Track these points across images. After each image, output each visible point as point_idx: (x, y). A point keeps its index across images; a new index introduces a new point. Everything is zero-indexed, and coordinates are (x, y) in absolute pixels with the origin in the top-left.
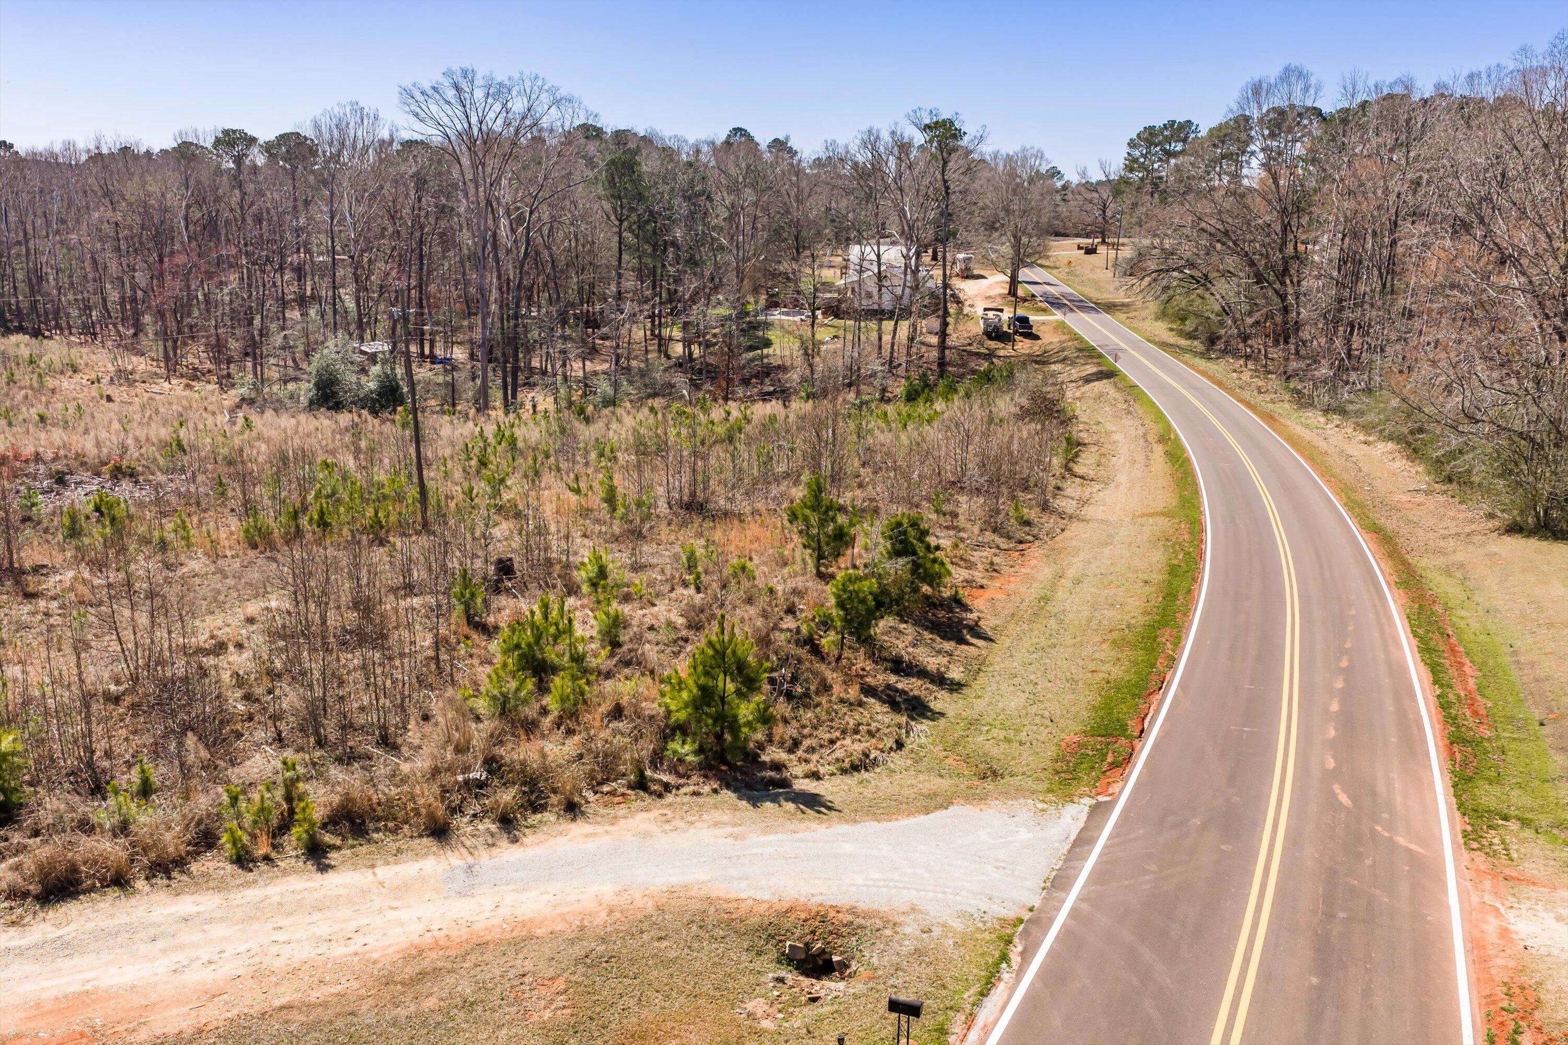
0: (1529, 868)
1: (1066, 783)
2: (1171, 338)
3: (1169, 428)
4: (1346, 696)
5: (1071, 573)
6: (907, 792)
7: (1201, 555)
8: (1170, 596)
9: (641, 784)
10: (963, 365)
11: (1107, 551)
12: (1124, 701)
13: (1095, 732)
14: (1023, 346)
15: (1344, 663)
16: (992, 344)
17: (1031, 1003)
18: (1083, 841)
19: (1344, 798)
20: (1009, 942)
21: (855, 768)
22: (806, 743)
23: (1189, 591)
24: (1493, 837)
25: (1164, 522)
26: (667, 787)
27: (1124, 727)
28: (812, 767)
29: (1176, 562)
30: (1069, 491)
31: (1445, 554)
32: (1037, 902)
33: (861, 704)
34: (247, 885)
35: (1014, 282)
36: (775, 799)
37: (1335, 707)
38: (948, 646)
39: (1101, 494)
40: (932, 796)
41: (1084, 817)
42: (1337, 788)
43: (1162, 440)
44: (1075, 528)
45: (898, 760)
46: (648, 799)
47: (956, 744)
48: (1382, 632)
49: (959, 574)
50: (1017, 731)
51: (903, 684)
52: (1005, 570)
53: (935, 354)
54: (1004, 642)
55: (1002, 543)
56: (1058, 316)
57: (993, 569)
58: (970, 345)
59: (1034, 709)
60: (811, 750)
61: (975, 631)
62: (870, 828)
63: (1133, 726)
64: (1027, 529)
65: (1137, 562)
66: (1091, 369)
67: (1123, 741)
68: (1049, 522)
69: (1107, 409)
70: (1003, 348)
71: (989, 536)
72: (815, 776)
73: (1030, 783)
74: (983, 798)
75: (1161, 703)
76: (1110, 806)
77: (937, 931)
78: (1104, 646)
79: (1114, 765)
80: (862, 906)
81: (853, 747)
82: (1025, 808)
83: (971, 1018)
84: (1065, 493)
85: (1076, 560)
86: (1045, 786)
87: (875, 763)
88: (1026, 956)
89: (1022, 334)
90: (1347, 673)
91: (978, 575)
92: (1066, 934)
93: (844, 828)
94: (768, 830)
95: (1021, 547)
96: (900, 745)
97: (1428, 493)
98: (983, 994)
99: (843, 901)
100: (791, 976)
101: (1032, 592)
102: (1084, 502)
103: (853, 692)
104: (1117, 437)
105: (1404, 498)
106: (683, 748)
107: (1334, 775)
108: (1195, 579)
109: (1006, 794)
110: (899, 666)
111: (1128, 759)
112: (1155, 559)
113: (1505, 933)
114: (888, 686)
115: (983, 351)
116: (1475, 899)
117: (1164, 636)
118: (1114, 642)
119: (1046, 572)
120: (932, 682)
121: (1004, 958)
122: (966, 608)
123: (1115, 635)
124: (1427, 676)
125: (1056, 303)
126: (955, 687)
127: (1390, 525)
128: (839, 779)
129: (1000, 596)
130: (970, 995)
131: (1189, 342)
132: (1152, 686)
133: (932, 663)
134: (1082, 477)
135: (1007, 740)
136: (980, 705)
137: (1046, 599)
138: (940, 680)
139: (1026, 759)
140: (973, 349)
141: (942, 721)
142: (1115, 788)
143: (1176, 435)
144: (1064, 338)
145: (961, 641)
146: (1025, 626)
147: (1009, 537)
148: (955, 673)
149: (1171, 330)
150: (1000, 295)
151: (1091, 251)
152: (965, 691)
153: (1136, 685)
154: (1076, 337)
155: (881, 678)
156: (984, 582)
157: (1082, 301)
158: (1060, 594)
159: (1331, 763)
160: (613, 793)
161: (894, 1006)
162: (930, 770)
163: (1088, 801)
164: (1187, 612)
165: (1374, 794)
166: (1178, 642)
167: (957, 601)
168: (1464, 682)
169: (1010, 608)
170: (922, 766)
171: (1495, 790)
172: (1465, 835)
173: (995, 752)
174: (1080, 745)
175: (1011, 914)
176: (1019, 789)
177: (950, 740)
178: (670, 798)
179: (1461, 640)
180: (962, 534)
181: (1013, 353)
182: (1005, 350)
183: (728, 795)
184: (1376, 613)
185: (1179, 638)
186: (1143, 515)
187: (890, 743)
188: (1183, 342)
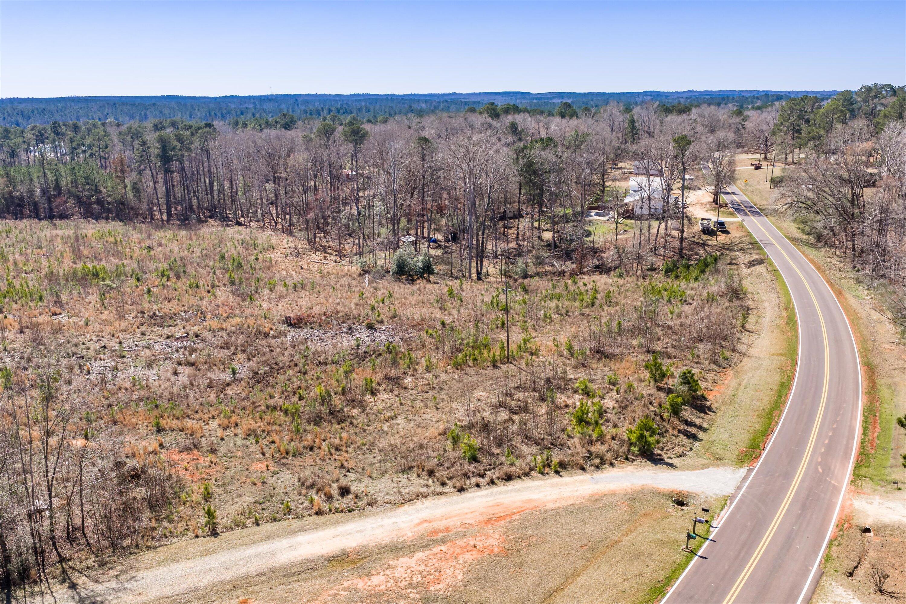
0: (865, 490)
1: (741, 462)
2: (798, 234)
3: (790, 300)
4: (831, 439)
5: (744, 383)
6: (697, 463)
7: (794, 376)
8: (780, 396)
9: (627, 459)
10: (691, 249)
11: (758, 373)
12: (759, 437)
13: (750, 447)
14: (722, 238)
15: (835, 426)
16: (705, 237)
17: (733, 514)
18: (745, 478)
19: (820, 470)
20: (727, 500)
21: (681, 456)
22: (666, 448)
23: (787, 394)
24: (859, 482)
25: (781, 358)
26: (634, 460)
27: (759, 446)
28: (669, 455)
29: (783, 380)
30: (743, 340)
31: (892, 377)
32: (733, 492)
33: (678, 436)
34: (541, 479)
35: (716, 195)
36: (661, 464)
37: (826, 442)
38: (702, 415)
39: (757, 341)
40: (704, 465)
41: (746, 472)
42: (819, 467)
43: (787, 308)
44: (746, 360)
45: (691, 454)
46: (630, 463)
47: (708, 449)
48: (852, 413)
49: (702, 384)
50: (726, 446)
51: (689, 429)
52: (719, 382)
53: (677, 243)
54: (720, 413)
55: (717, 368)
56: (739, 218)
57: (715, 382)
58: (694, 237)
59: (731, 439)
60: (668, 450)
61: (710, 409)
62: (688, 472)
63: (761, 445)
64: (726, 361)
65: (769, 380)
66: (755, 257)
67: (758, 450)
68: (735, 358)
69: (763, 284)
70: (710, 240)
71: (713, 366)
72: (670, 458)
73: (730, 462)
74: (718, 466)
75: (771, 438)
76: (753, 469)
77: (709, 498)
78: (755, 417)
79: (755, 458)
80: (690, 491)
81: (679, 450)
82: (730, 469)
83: (719, 515)
84: (742, 341)
85: (746, 377)
86: (735, 463)
87: (685, 455)
88: (731, 504)
89: (720, 231)
90: (834, 430)
91: (709, 385)
92: (740, 500)
93: (682, 472)
94: (663, 472)
95: (725, 370)
96: (691, 449)
97: (898, 344)
98: (721, 510)
99: (685, 490)
100: (676, 505)
101: (729, 393)
102: (750, 346)
103: (675, 432)
104: (766, 304)
105: (887, 346)
106: (635, 449)
107: (820, 463)
108: (789, 389)
109: (724, 465)
110: (687, 423)
111: (759, 456)
112: (776, 379)
113: (851, 505)
114: (685, 430)
115: (701, 241)
116: (847, 497)
117: (775, 413)
118: (758, 415)
119: (734, 383)
120: (698, 428)
121: (726, 504)
122: (706, 400)
123: (758, 412)
124: (861, 431)
125: (738, 209)
126: (705, 430)
127: (876, 361)
128: (677, 459)
129: (718, 394)
130: (718, 510)
131: (807, 237)
132: (769, 432)
133: (698, 421)
134: (749, 331)
135: (723, 449)
136: (714, 436)
137: (734, 395)
138: (700, 428)
139: (729, 455)
140: (695, 239)
141: (702, 442)
142: (755, 465)
143: (793, 305)
144: (743, 234)
145: (706, 413)
146: (727, 407)
147: (720, 366)
148: (705, 425)
149: (799, 228)
150: (709, 202)
151: (758, 168)
152: (708, 431)
153: (764, 432)
154: (749, 235)
155: (683, 427)
156: (712, 388)
157: (751, 207)
158: (740, 393)
159: (820, 460)
160: (620, 461)
161: (703, 510)
162: (701, 457)
163: (747, 468)
164: (784, 404)
165: (829, 469)
166: (779, 416)
167: (703, 396)
168: (873, 434)
169: (722, 399)
170: (699, 455)
171: (866, 469)
172: (852, 481)
173: (720, 452)
174: (746, 452)
175: (727, 495)
176: (727, 464)
177: (706, 448)
178: (635, 463)
179: (880, 417)
180: (703, 366)
181: (716, 243)
182: (712, 241)
183: (649, 462)
184: (853, 406)
185: (780, 415)
186: (773, 355)
187: (688, 449)
188: (804, 237)
